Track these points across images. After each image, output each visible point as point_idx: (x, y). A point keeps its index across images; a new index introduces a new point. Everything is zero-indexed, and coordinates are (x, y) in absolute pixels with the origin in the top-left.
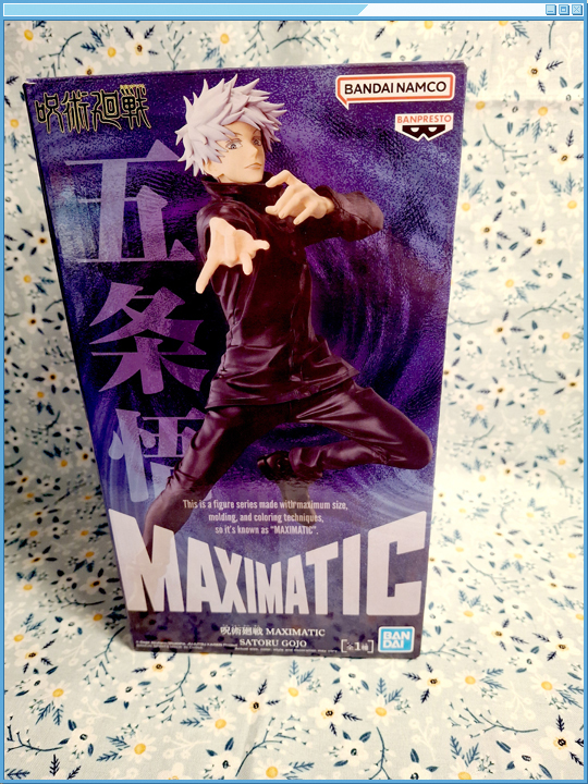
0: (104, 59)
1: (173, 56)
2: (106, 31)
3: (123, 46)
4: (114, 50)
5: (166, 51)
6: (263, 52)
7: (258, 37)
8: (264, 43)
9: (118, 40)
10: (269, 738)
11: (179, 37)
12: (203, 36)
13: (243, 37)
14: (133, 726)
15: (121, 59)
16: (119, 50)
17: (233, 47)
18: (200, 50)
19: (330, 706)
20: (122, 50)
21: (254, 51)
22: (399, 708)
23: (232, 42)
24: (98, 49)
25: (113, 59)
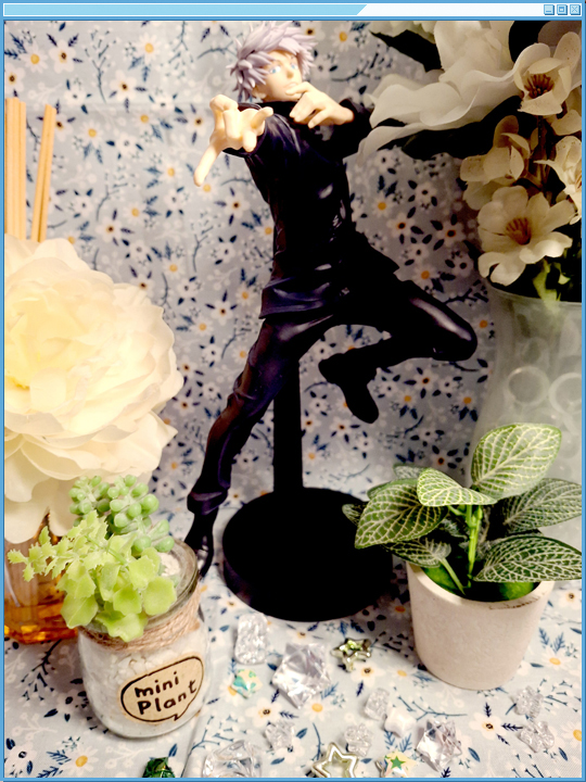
0: (27, 65)
1: (98, 64)
2: (28, 37)
3: (47, 53)
4: (37, 57)
5: (90, 59)
6: (188, 61)
7: (182, 48)
8: (188, 53)
9: (41, 47)
10: (208, 737)
11: (103, 46)
12: (127, 46)
13: (167, 46)
14: (75, 738)
15: (45, 66)
16: (43, 57)
17: (157, 56)
18: (125, 59)
19: (267, 704)
20: (46, 57)
21: (179, 60)
22: (335, 703)
23: (157, 52)
24: (20, 56)
25: (36, 66)
